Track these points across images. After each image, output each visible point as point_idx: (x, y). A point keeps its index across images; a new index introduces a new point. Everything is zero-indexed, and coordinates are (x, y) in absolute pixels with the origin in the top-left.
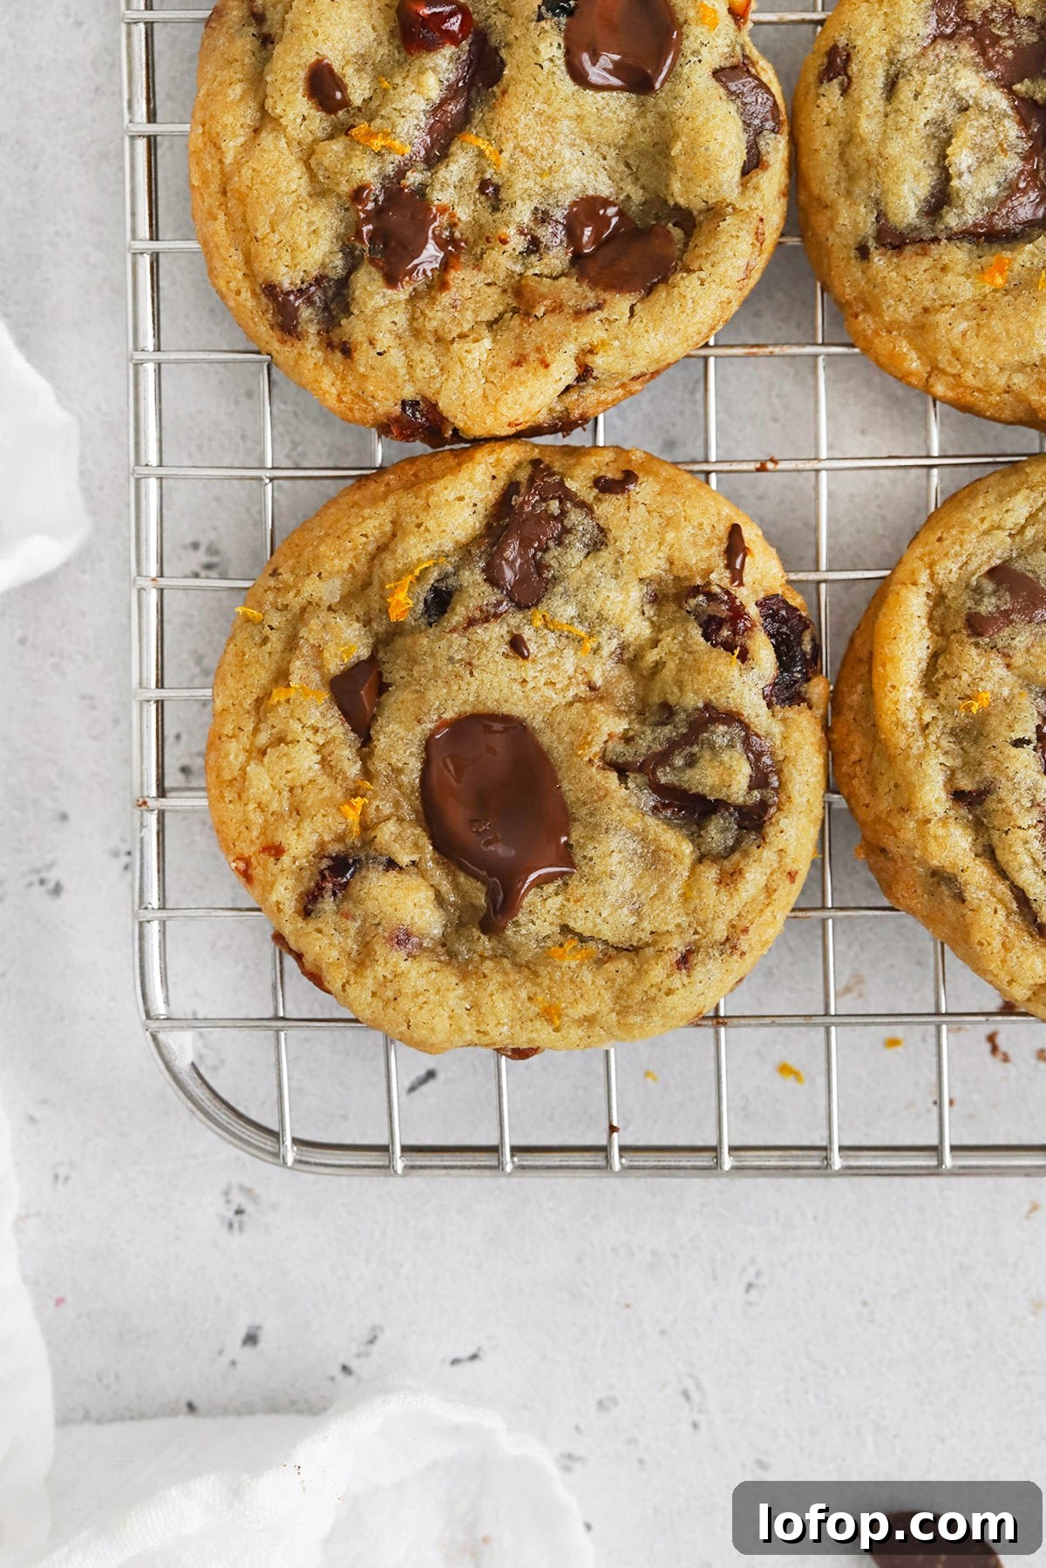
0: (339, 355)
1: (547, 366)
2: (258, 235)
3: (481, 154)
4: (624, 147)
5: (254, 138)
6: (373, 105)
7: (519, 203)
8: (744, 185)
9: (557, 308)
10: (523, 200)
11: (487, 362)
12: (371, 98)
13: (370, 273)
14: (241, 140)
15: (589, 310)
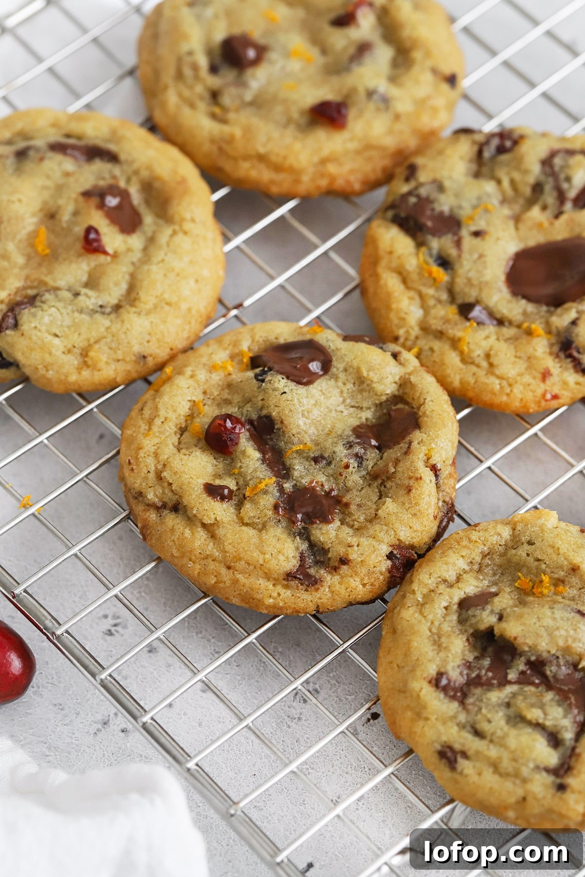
0: (345, 567)
1: (421, 478)
2: (261, 562)
3: (299, 453)
4: (344, 401)
5: (215, 539)
6: (241, 482)
7: (336, 449)
9: (397, 462)
10: (336, 447)
11: (398, 505)
12: (237, 483)
13: (317, 528)
14: (211, 544)
15: (409, 448)
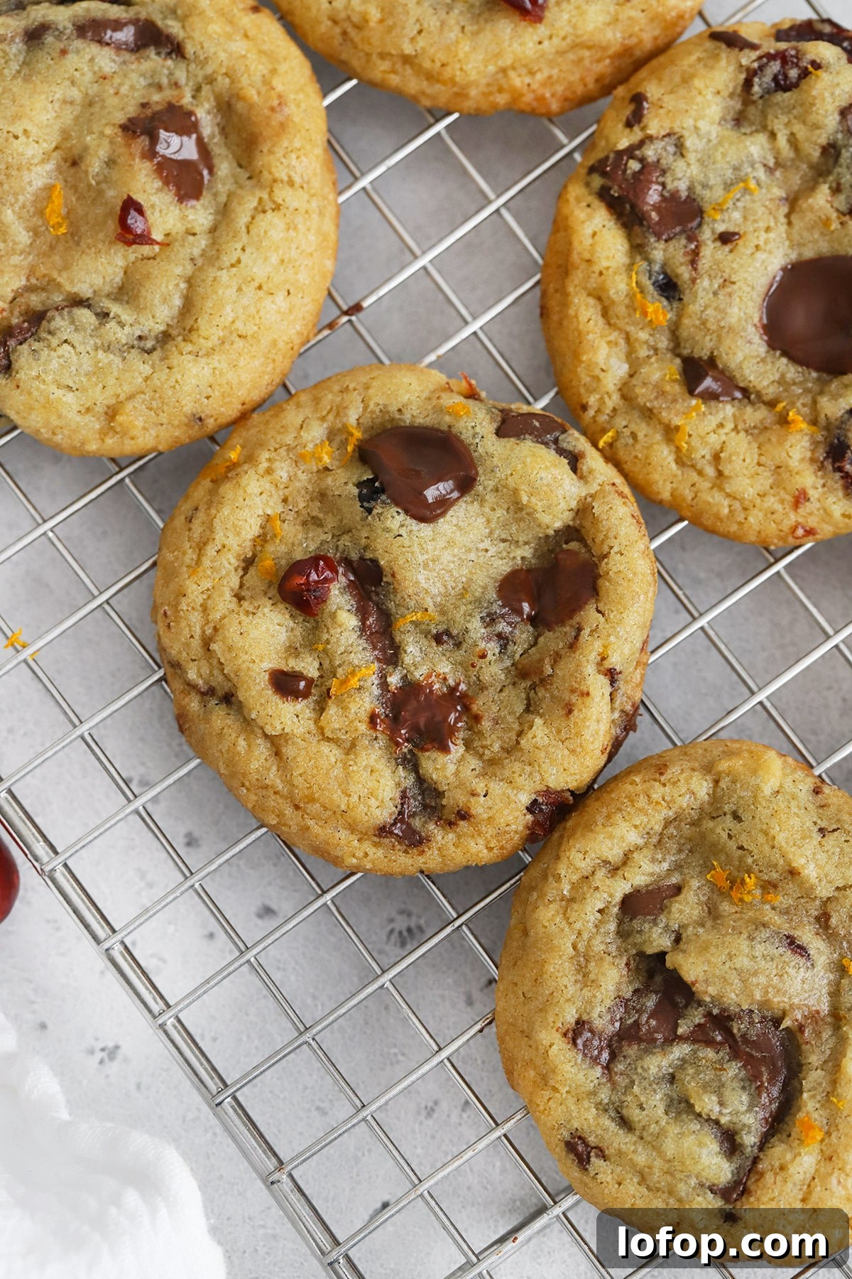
0: (462, 823)
1: (588, 694)
2: (343, 807)
3: (416, 624)
4: (491, 533)
5: (281, 758)
6: (326, 665)
7: (469, 626)
8: (581, 477)
9: (557, 658)
10: (469, 622)
11: (551, 732)
12: (321, 664)
13: (429, 757)
14: (274, 768)
15: (576, 638)
